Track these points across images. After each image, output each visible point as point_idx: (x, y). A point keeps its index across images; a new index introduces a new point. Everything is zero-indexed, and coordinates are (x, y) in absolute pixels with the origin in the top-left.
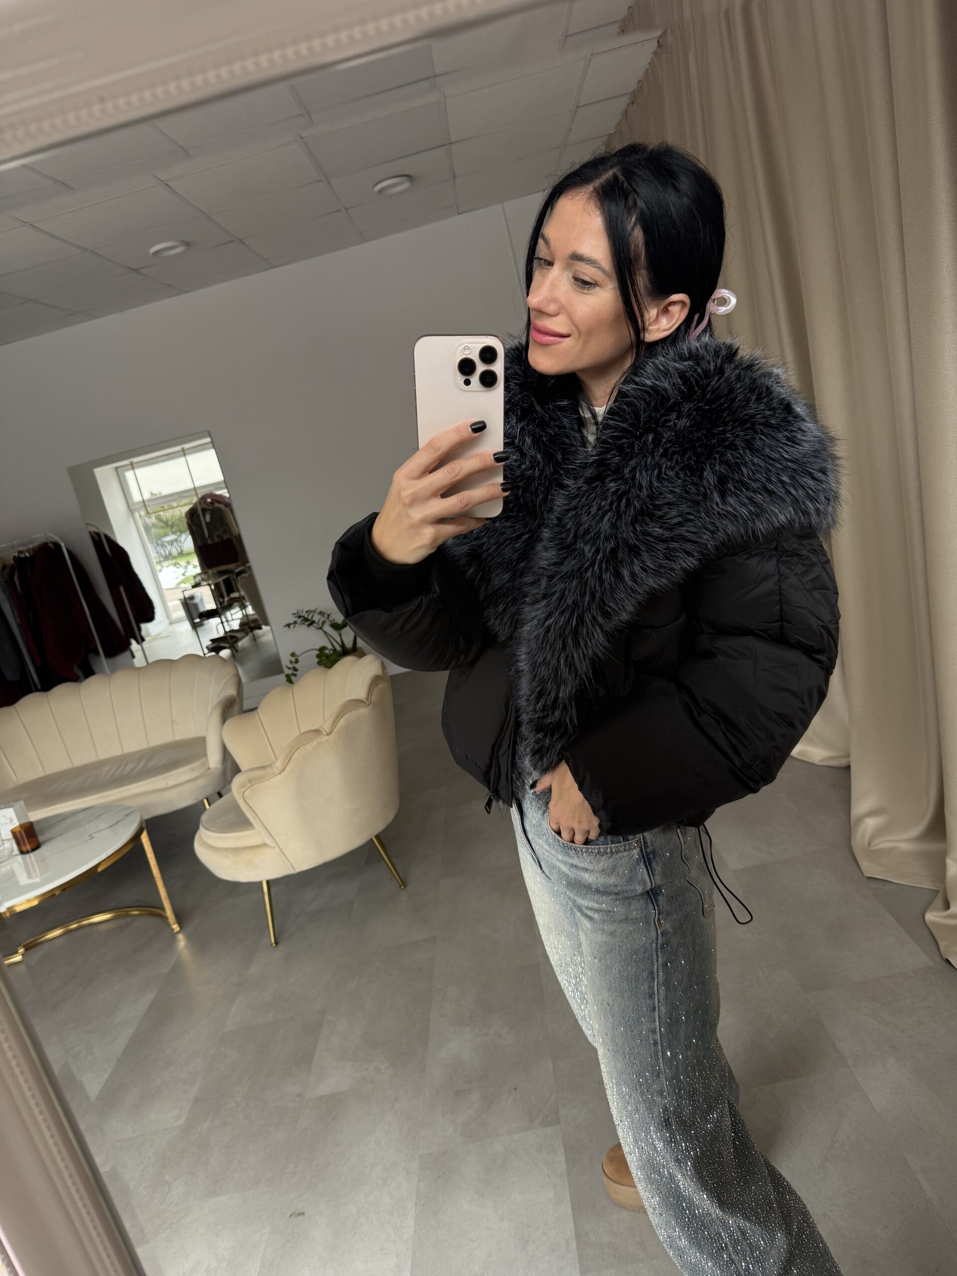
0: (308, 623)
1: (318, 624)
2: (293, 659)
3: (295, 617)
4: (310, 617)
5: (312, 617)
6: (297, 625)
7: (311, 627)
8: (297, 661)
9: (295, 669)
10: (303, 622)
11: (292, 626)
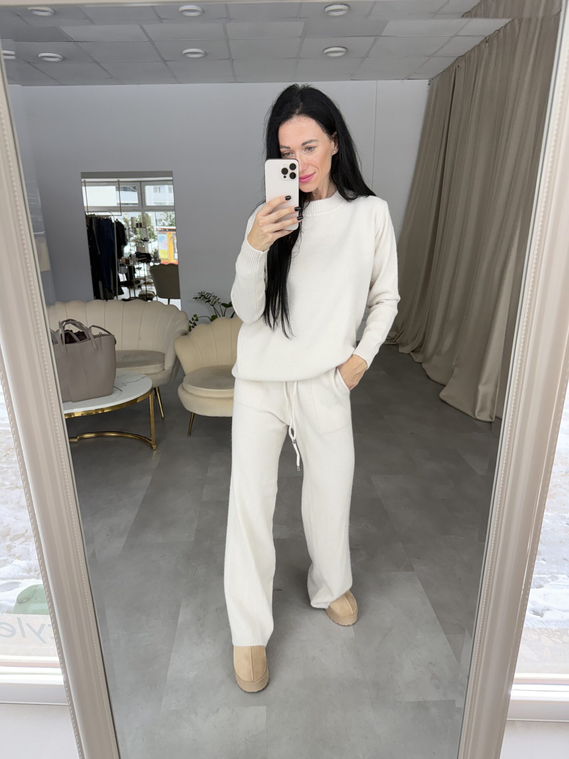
0: (207, 300)
1: (212, 303)
2: (195, 318)
3: (200, 295)
4: (208, 297)
5: (210, 298)
6: (200, 300)
7: (207, 303)
8: (197, 320)
9: (195, 324)
10: (204, 299)
11: (198, 299)
